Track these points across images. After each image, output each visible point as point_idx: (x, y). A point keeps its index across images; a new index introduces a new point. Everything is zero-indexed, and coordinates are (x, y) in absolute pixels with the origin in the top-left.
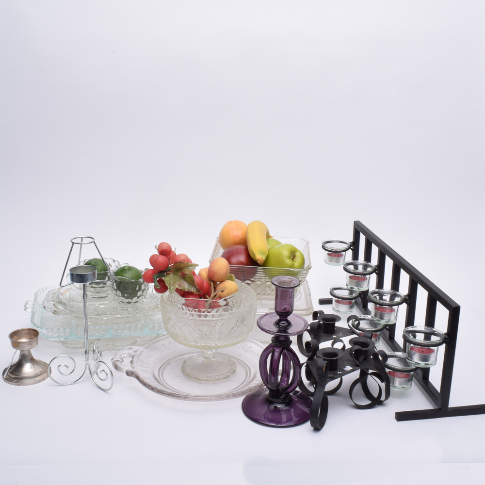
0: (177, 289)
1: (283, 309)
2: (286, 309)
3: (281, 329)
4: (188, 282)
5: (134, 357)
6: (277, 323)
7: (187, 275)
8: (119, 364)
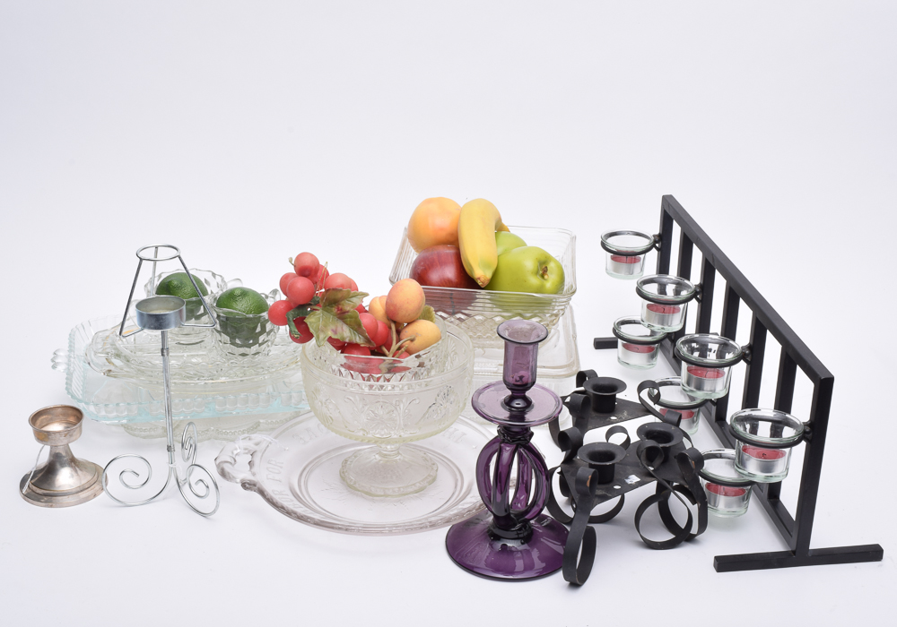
0: (330, 337)
1: (518, 379)
2: (524, 379)
3: (514, 413)
4: (350, 325)
5: (255, 455)
6: (508, 403)
7: (348, 312)
8: (227, 468)
